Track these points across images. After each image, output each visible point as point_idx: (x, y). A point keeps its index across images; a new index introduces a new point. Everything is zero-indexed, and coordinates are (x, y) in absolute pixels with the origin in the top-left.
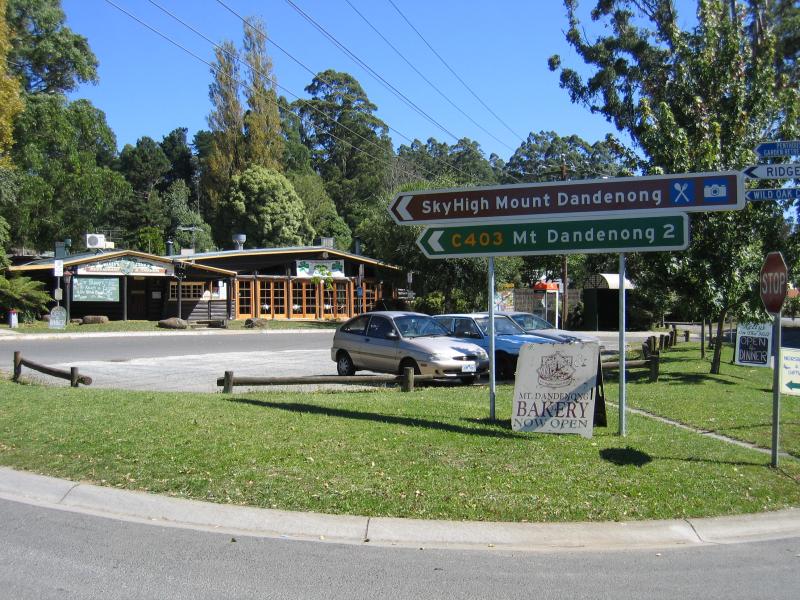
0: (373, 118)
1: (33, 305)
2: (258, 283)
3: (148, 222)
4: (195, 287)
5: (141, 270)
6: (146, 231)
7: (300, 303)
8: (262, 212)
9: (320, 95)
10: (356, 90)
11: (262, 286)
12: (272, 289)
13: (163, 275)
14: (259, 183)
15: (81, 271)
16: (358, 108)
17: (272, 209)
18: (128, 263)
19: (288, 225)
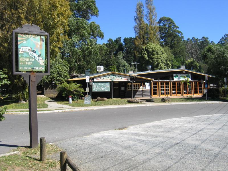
0: (178, 31)
1: (78, 94)
2: (160, 83)
3: (112, 65)
4: (137, 85)
5: (118, 79)
6: (112, 67)
7: (175, 90)
8: (154, 58)
9: (161, 24)
10: (172, 22)
11: (161, 84)
12: (165, 85)
13: (126, 81)
14: (152, 48)
15: (95, 80)
16: (173, 28)
17: (157, 57)
18: (113, 76)
19: (162, 62)
